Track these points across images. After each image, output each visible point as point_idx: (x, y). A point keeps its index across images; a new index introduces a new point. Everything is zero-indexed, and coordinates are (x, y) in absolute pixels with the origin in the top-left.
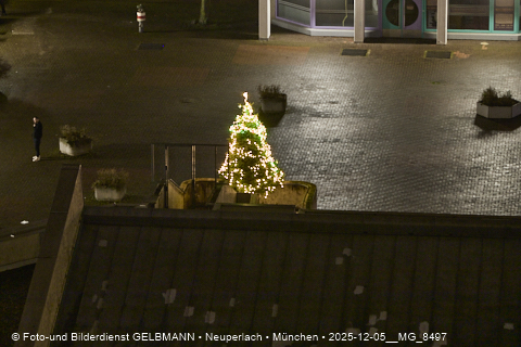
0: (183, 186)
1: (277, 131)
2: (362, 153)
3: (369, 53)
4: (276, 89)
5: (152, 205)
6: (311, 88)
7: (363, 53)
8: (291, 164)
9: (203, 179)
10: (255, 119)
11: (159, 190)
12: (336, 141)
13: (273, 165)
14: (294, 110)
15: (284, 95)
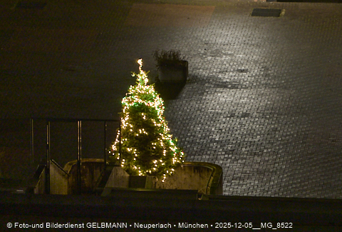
0: (67, 168)
1: (176, 103)
2: (275, 130)
3: (283, 13)
4: (176, 55)
5: (31, 190)
6: (217, 53)
7: (276, 13)
8: (192, 142)
9: (91, 160)
10: (151, 90)
11: (39, 172)
12: (245, 115)
13: (172, 143)
14: (196, 79)
15: (185, 63)
